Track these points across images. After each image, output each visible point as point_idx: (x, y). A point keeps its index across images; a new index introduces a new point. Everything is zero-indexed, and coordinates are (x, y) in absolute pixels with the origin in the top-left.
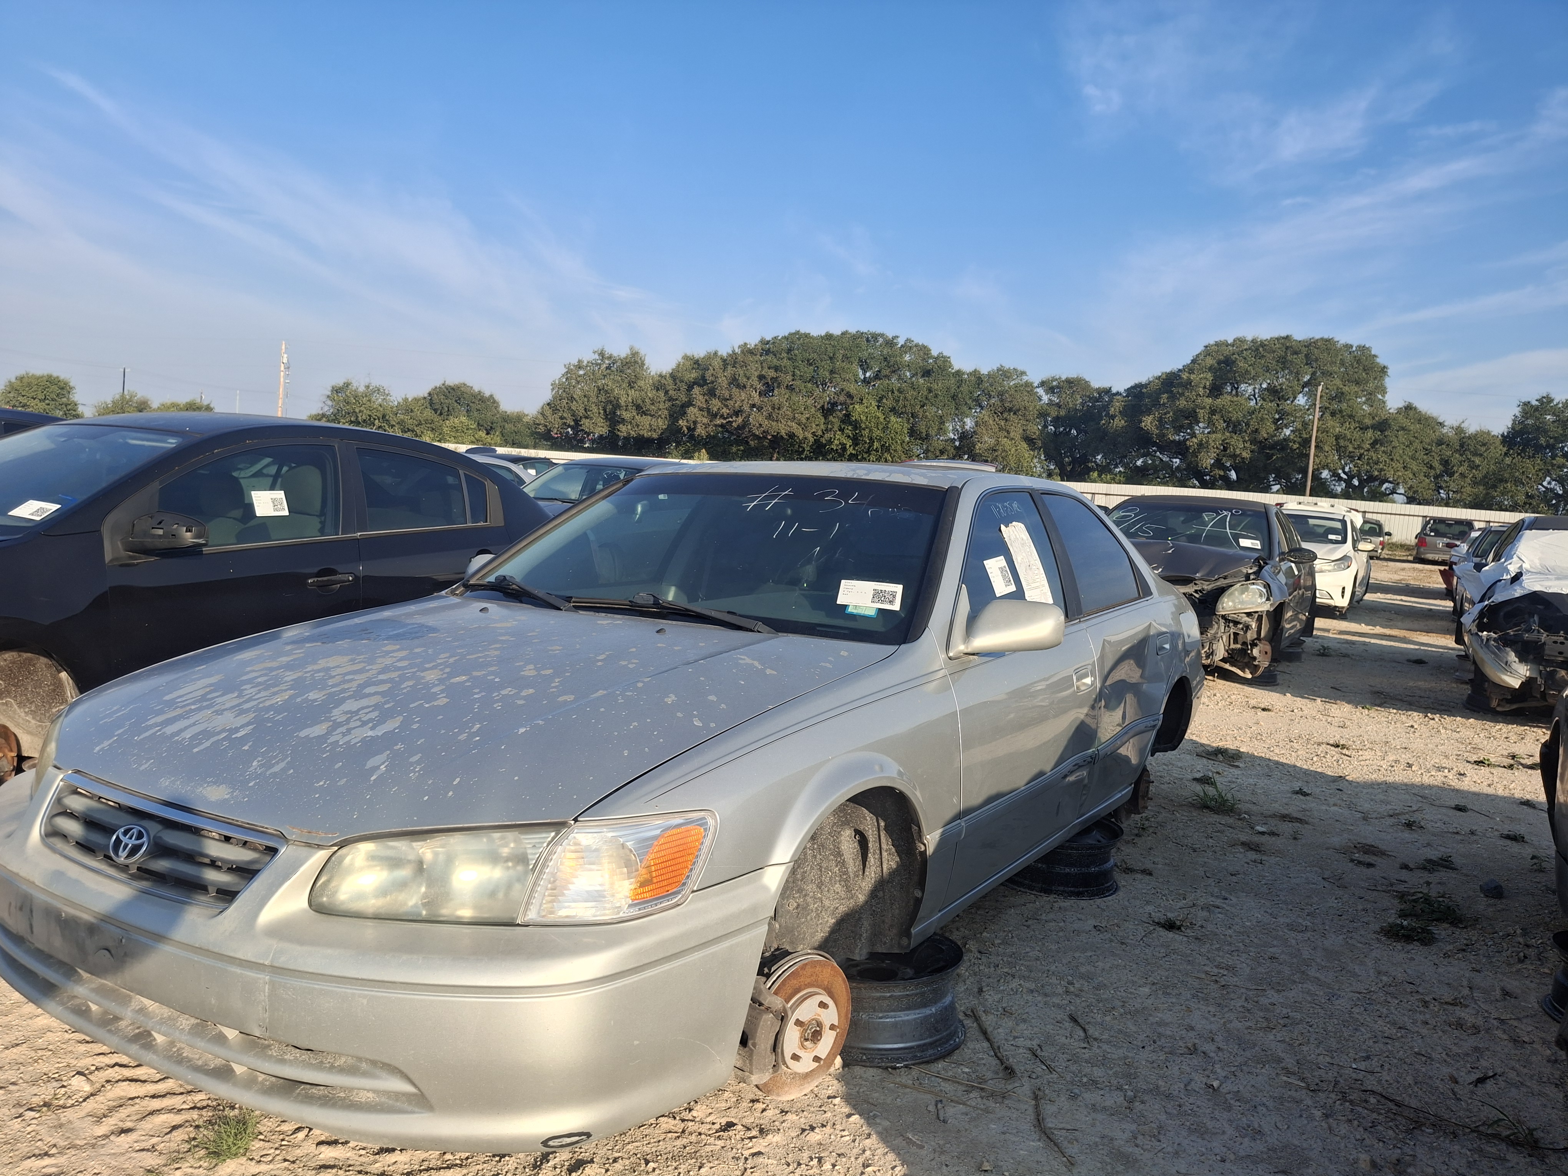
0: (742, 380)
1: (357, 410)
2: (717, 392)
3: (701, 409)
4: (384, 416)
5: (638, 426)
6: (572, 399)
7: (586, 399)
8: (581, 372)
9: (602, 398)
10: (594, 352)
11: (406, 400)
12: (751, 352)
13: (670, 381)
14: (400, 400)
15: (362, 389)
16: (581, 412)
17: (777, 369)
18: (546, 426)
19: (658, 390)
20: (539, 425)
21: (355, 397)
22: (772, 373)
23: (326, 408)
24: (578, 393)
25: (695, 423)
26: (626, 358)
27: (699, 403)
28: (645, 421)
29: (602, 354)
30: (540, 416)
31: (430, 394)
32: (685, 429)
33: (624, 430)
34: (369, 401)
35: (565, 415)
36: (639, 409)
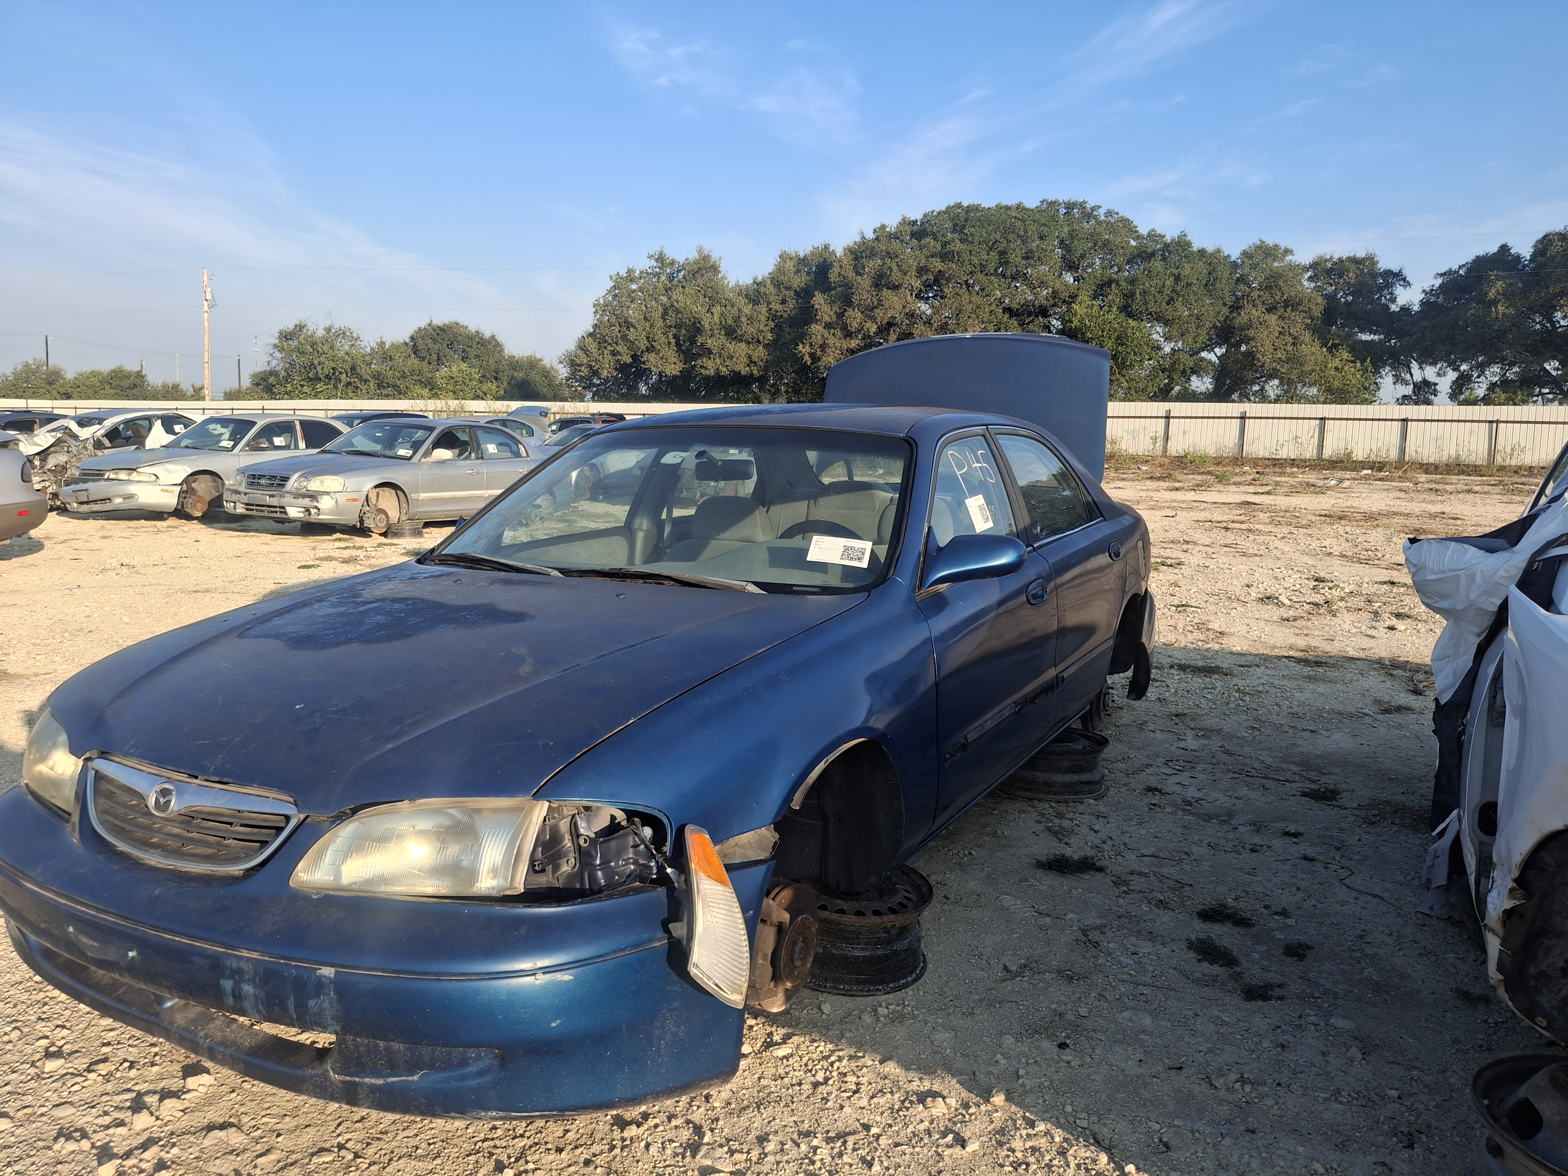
0: (896, 276)
1: (316, 362)
2: (855, 299)
3: (828, 326)
4: (353, 368)
5: (731, 358)
6: (628, 325)
7: (648, 324)
8: (634, 287)
9: (671, 320)
10: (650, 257)
11: (382, 344)
12: (895, 236)
13: (772, 290)
14: (374, 345)
15: (321, 333)
16: (643, 344)
17: (945, 256)
18: (591, 367)
19: (756, 303)
20: (580, 365)
21: (313, 345)
22: (937, 265)
23: (274, 363)
24: (633, 313)
25: (823, 347)
26: (696, 262)
27: (827, 318)
28: (741, 349)
29: (661, 259)
30: (580, 352)
31: (412, 338)
32: (807, 357)
33: (710, 366)
34: (332, 348)
35: (619, 348)
36: (731, 333)
